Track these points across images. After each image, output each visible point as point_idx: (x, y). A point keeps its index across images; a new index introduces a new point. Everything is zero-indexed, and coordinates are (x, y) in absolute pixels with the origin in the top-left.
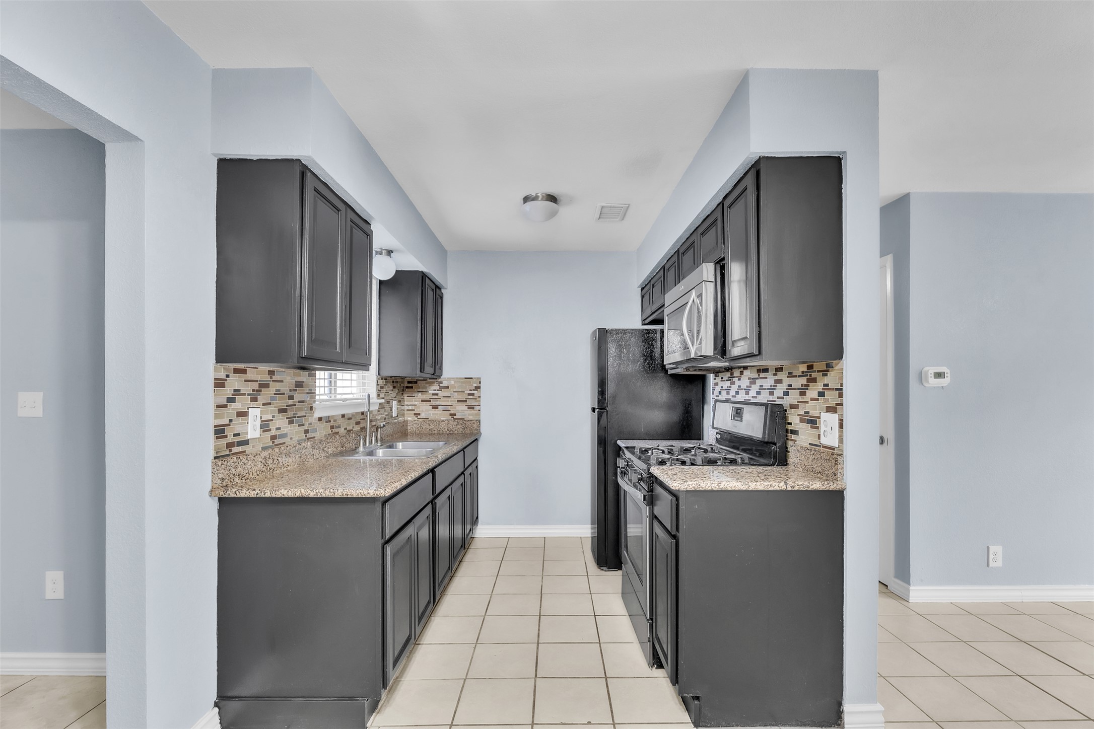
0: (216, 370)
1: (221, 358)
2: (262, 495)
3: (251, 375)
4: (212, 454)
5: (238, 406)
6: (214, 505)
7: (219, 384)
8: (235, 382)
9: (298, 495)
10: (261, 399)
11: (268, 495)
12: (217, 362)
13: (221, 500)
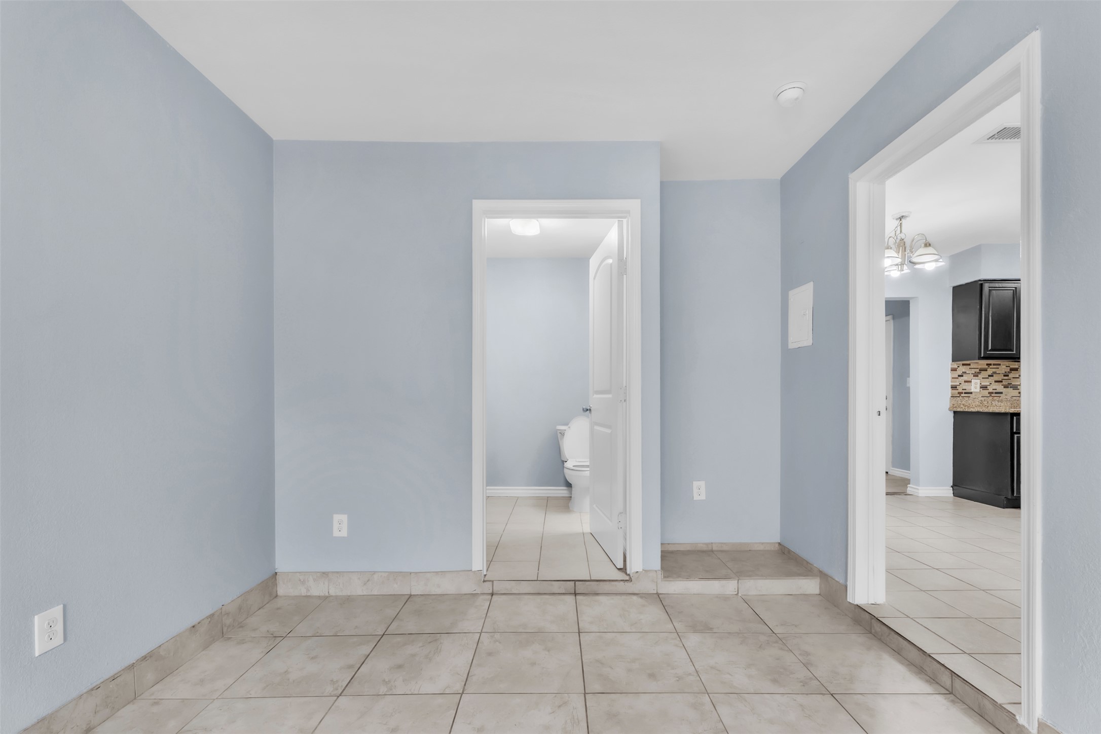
0: (951, 364)
1: (954, 359)
2: (964, 410)
3: (972, 366)
4: (950, 395)
5: (965, 378)
6: (952, 415)
7: (953, 370)
8: (962, 369)
9: (977, 410)
10: (980, 376)
11: (966, 410)
12: (953, 361)
13: (955, 412)
